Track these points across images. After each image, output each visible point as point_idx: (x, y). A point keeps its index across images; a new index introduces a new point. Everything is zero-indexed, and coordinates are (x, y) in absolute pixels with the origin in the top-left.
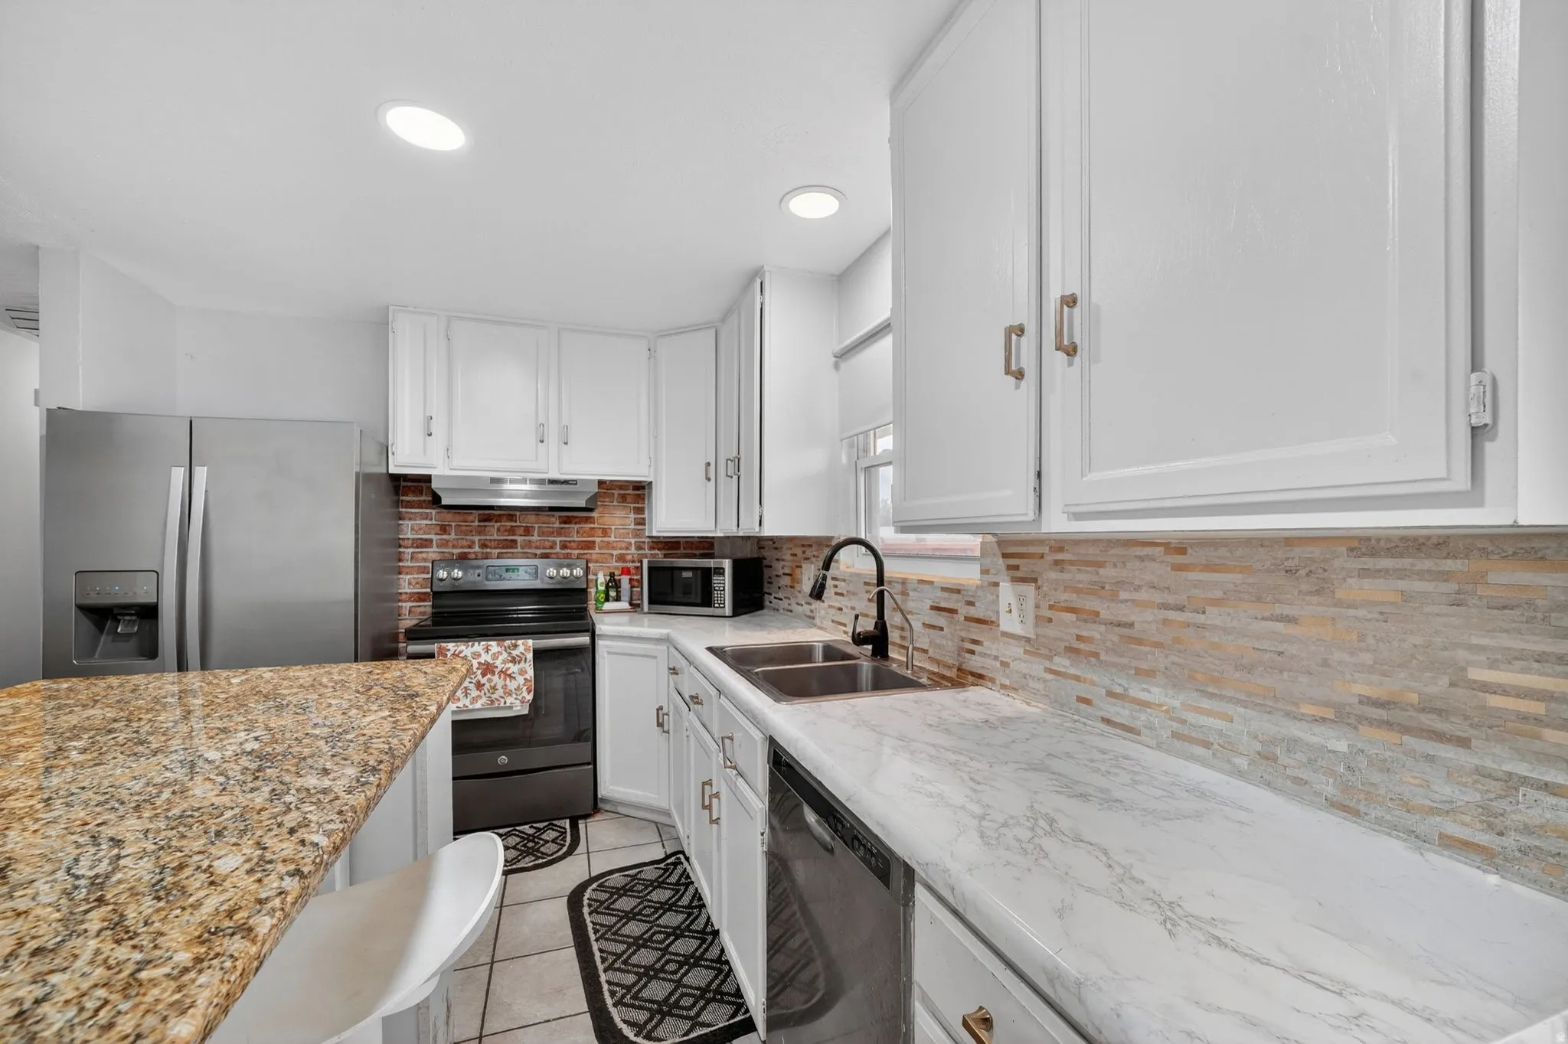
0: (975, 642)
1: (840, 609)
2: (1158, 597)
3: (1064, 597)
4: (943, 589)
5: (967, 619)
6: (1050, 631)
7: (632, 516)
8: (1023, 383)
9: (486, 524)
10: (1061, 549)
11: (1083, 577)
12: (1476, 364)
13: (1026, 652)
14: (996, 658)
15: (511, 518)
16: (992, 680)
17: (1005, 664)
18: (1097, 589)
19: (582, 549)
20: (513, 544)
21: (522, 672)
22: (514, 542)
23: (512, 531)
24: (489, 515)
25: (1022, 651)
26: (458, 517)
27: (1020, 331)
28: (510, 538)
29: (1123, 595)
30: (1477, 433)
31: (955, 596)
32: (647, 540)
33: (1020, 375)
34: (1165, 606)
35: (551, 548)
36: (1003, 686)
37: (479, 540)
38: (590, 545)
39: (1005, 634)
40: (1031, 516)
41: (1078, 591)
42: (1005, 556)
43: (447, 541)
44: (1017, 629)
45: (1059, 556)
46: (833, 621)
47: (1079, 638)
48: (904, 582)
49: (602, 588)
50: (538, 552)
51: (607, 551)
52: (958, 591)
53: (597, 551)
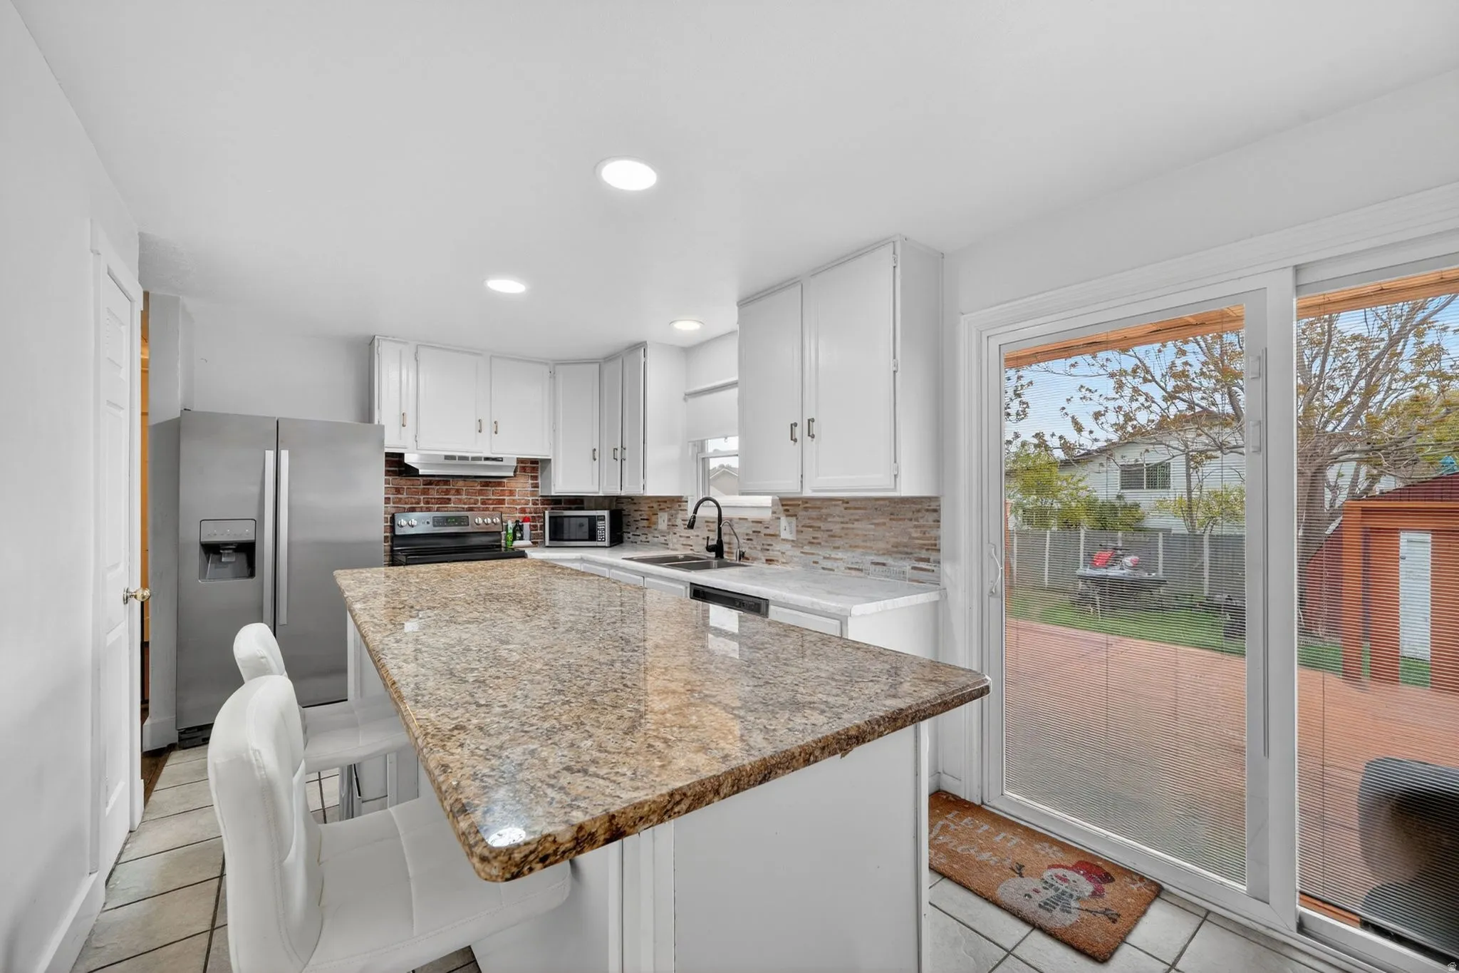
0: (769, 545)
1: (689, 537)
2: (842, 520)
3: (807, 522)
4: (753, 522)
5: (765, 535)
6: (801, 536)
7: (530, 481)
8: (797, 444)
9: (429, 487)
10: (807, 503)
11: (814, 513)
12: (895, 462)
13: (793, 546)
14: (779, 551)
15: (446, 483)
16: (777, 561)
17: (783, 553)
18: (819, 518)
19: (497, 504)
22: (449, 500)
23: (447, 492)
24: (431, 481)
25: (790, 546)
27: (796, 425)
28: (447, 497)
29: (829, 520)
30: (896, 476)
31: (760, 525)
32: (540, 498)
33: (795, 440)
34: (842, 523)
35: (476, 503)
36: (783, 563)
37: (424, 498)
38: (502, 502)
39: (783, 540)
40: (799, 490)
41: (813, 519)
42: (783, 505)
43: (402, 499)
44: (790, 537)
45: (807, 505)
46: (683, 545)
47: (814, 538)
48: (731, 520)
49: (510, 531)
51: (512, 506)
52: (760, 522)
53: (506, 505)
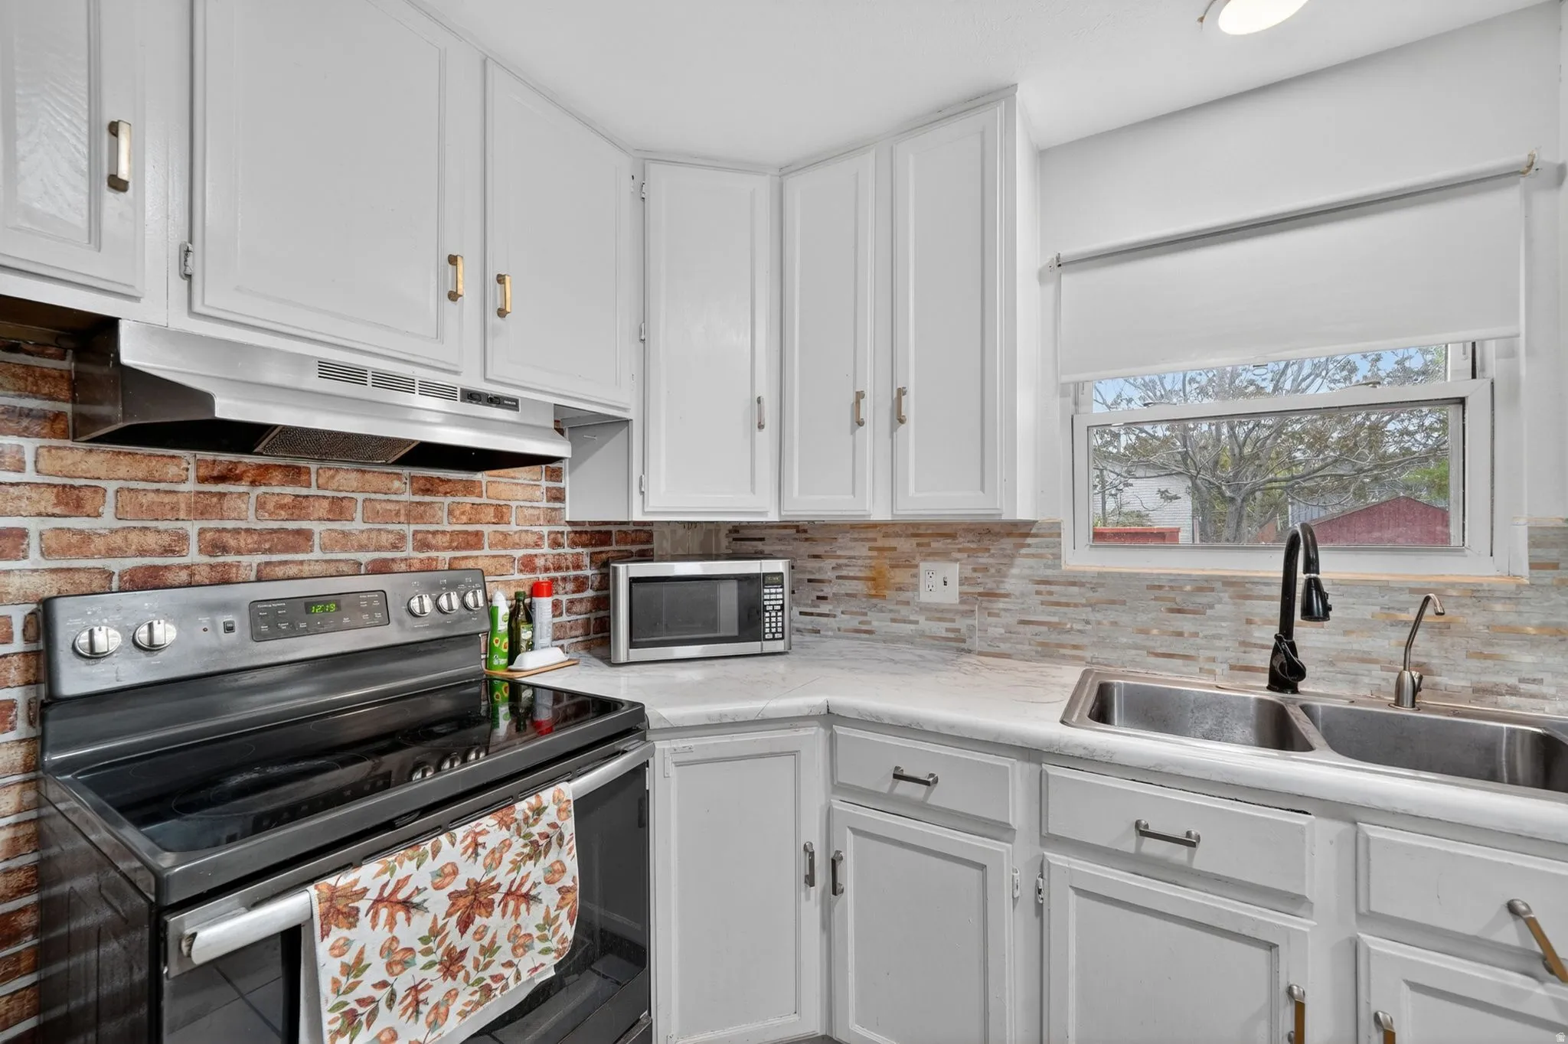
7: (545, 483)
9: (221, 488)
19: (457, 548)
20: (301, 540)
21: (554, 874)
22: (306, 535)
23: (298, 507)
26: (124, 466)
32: (568, 529)
35: (395, 547)
37: (202, 532)
38: (473, 540)
43: (86, 537)
49: (503, 626)
50: (365, 557)
53: (487, 551)
